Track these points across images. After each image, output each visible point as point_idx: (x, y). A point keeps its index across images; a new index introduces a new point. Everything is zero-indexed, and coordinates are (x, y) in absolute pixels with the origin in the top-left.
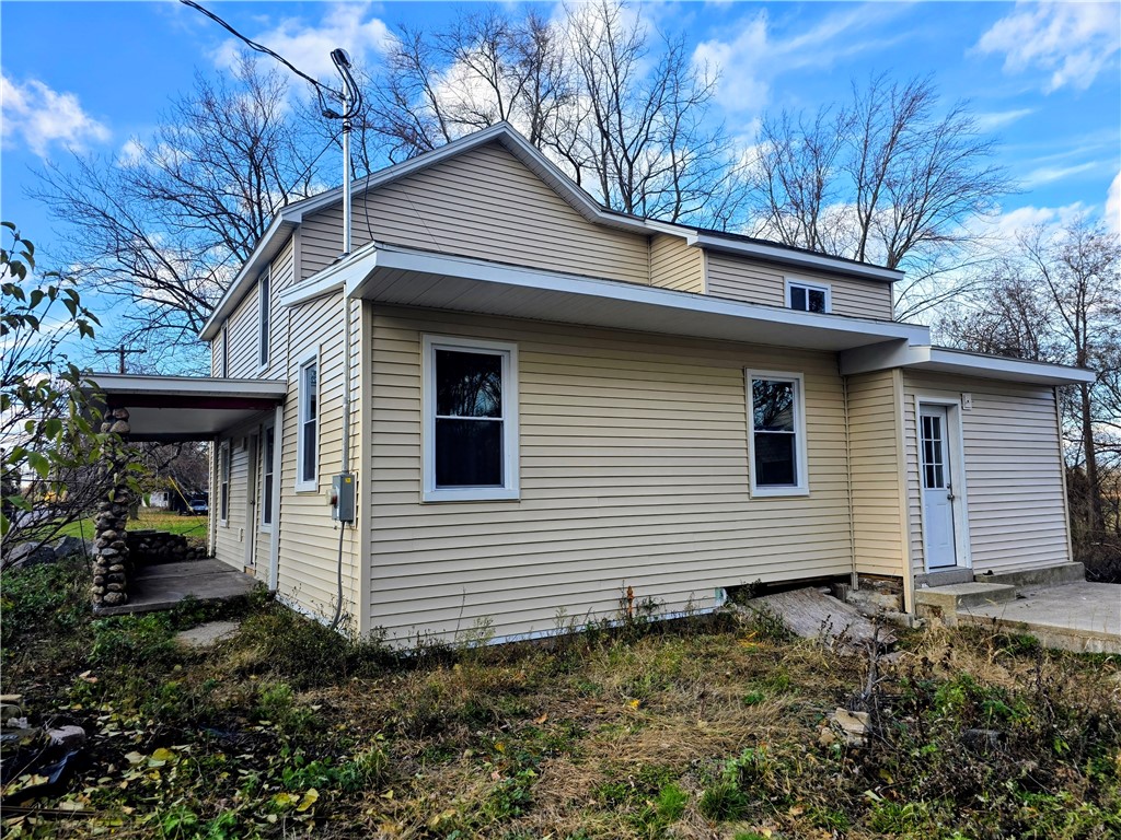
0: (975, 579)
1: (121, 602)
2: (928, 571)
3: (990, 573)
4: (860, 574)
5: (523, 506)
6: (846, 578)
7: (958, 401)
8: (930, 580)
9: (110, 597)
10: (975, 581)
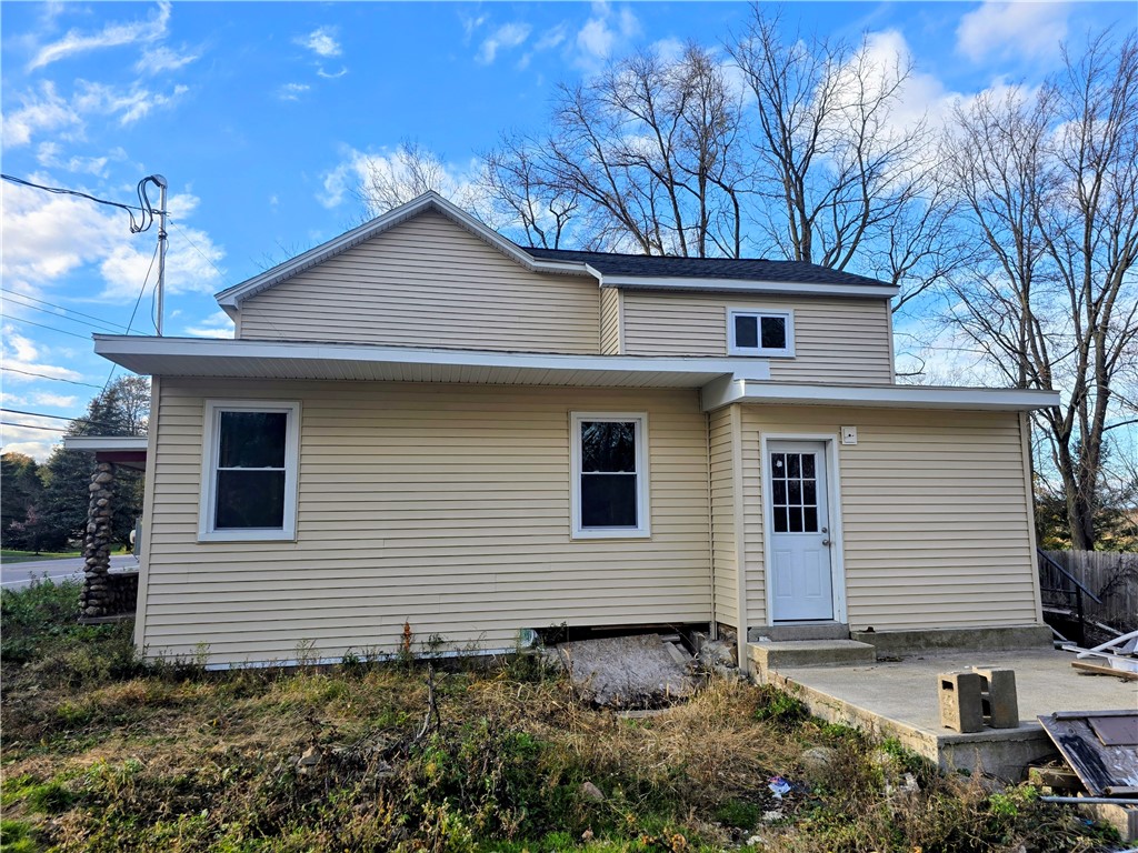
0: (850, 636)
1: (99, 614)
2: (771, 624)
3: (871, 629)
4: (719, 624)
5: (298, 547)
6: (704, 627)
7: (834, 437)
8: (774, 633)
9: (90, 610)
10: (850, 638)
